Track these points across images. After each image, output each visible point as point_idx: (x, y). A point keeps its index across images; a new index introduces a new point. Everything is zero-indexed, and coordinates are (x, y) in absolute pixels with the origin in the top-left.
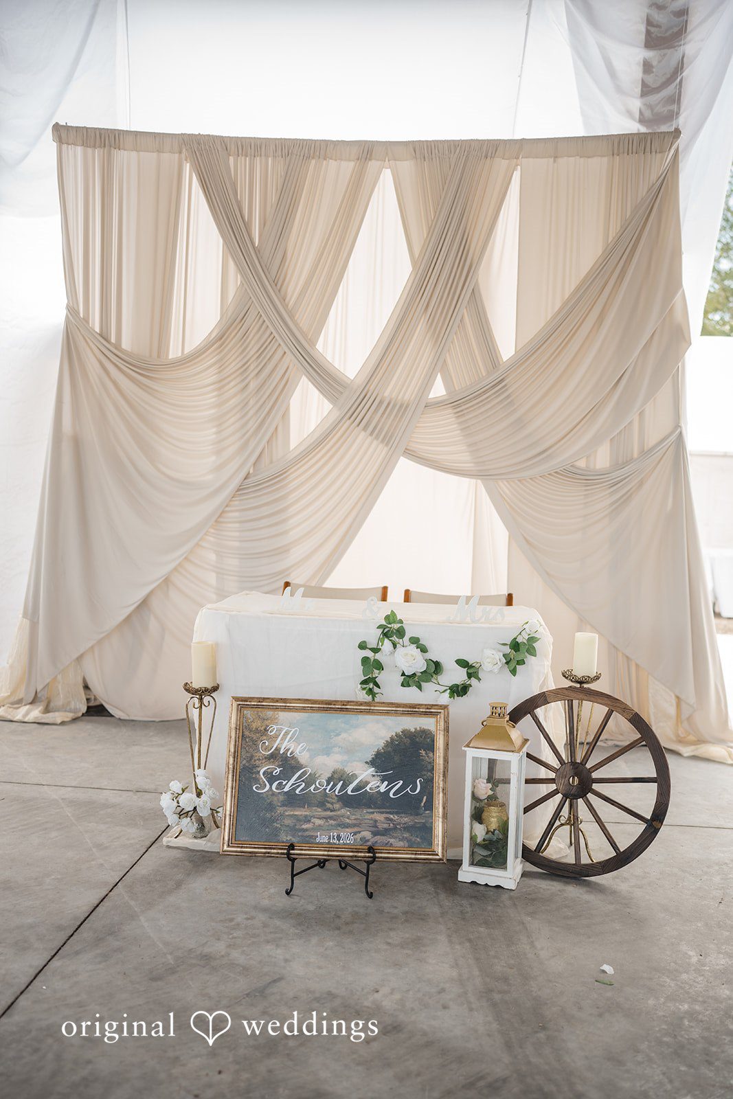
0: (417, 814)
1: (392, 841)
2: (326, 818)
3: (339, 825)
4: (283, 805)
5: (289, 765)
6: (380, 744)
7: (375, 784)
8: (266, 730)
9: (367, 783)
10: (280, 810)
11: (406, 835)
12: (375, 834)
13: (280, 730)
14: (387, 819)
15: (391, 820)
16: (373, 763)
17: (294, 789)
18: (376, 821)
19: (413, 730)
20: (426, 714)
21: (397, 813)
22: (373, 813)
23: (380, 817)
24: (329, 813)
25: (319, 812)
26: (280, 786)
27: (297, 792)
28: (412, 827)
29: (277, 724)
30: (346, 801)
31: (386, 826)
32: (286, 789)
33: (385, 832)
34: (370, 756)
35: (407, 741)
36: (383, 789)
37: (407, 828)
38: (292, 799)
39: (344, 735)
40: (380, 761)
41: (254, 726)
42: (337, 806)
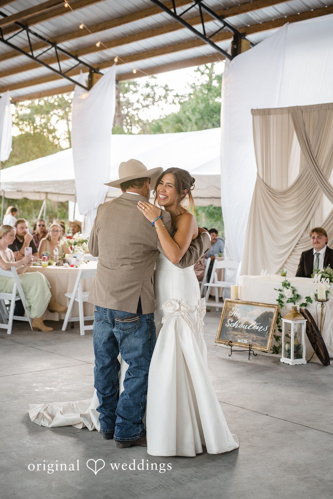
0: (264, 337)
1: (256, 344)
2: (241, 335)
3: (244, 338)
4: (232, 330)
5: (235, 319)
6: (259, 315)
7: (256, 327)
8: (232, 309)
9: (253, 326)
10: (231, 332)
11: (260, 342)
12: (253, 341)
13: (235, 309)
14: (257, 337)
15: (257, 338)
16: (256, 321)
17: (235, 326)
18: (253, 337)
19: (268, 312)
20: (272, 307)
21: (259, 336)
22: (253, 335)
23: (255, 336)
24: (242, 334)
25: (240, 333)
26: (232, 325)
27: (236, 327)
28: (263, 340)
29: (234, 307)
30: (247, 331)
31: (256, 339)
32: (233, 326)
33: (255, 341)
34: (255, 318)
35: (266, 315)
36: (257, 328)
37: (261, 341)
38: (234, 329)
39: (250, 312)
40: (258, 320)
41: (229, 307)
42: (245, 332)
